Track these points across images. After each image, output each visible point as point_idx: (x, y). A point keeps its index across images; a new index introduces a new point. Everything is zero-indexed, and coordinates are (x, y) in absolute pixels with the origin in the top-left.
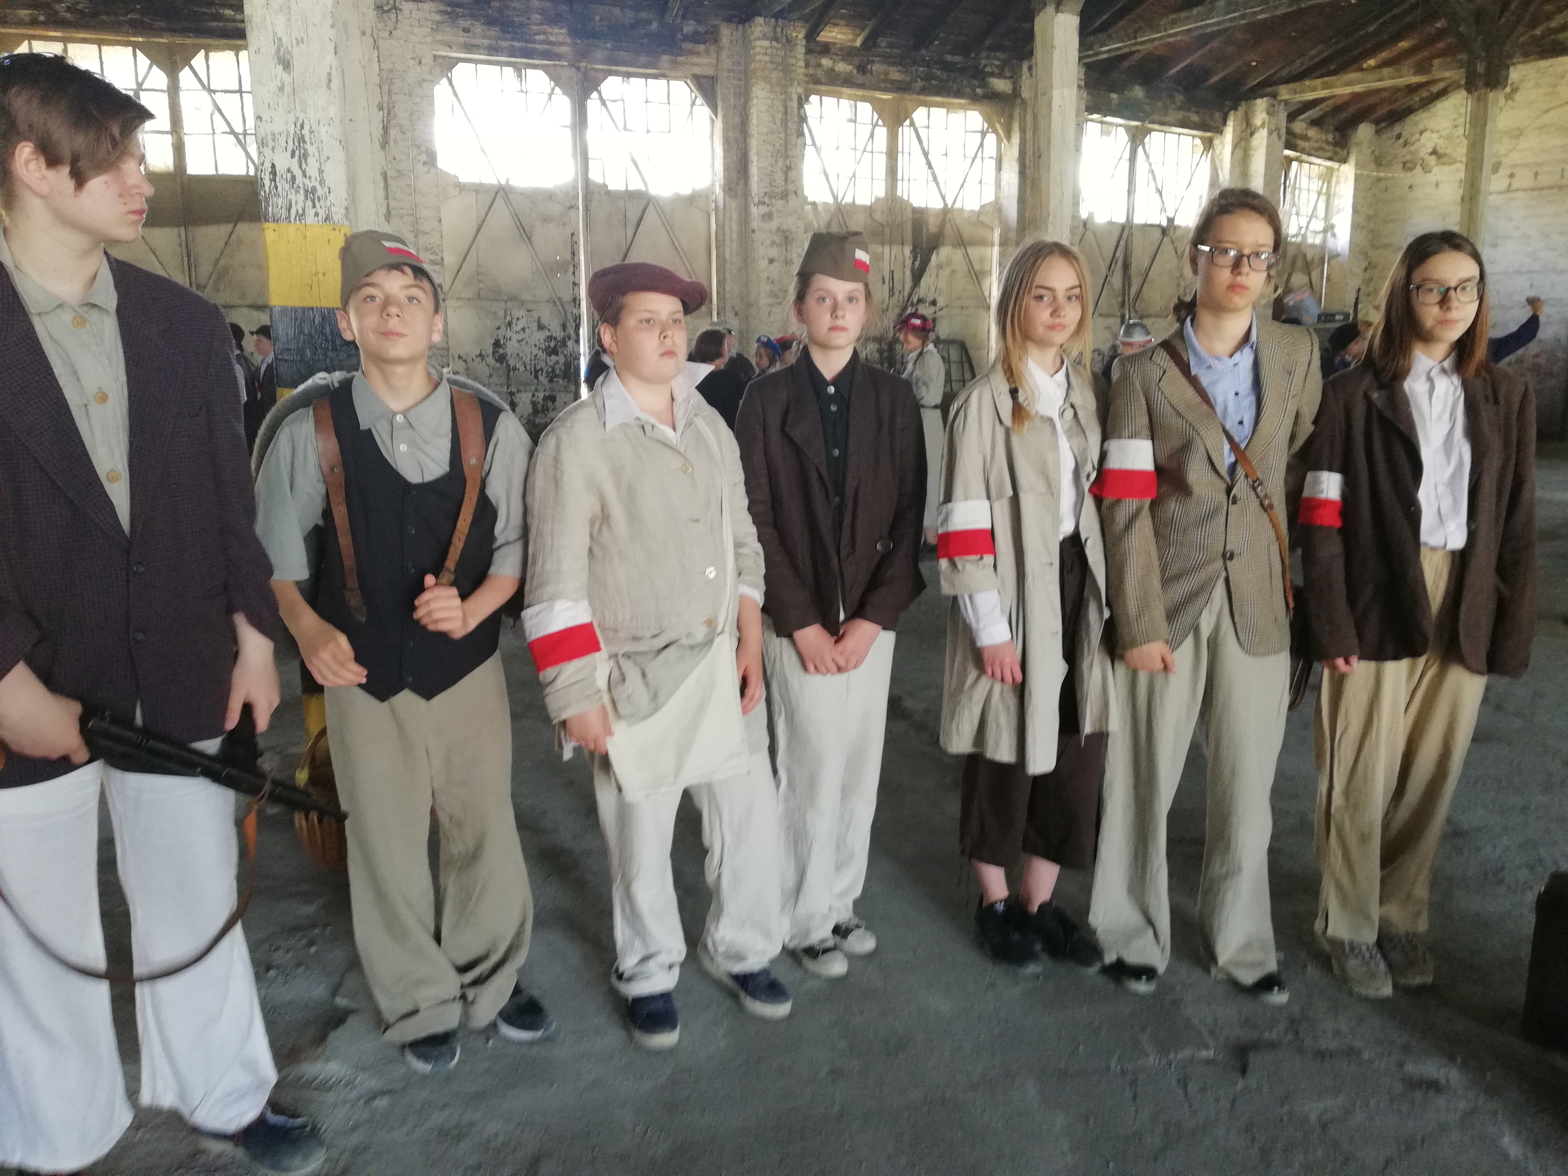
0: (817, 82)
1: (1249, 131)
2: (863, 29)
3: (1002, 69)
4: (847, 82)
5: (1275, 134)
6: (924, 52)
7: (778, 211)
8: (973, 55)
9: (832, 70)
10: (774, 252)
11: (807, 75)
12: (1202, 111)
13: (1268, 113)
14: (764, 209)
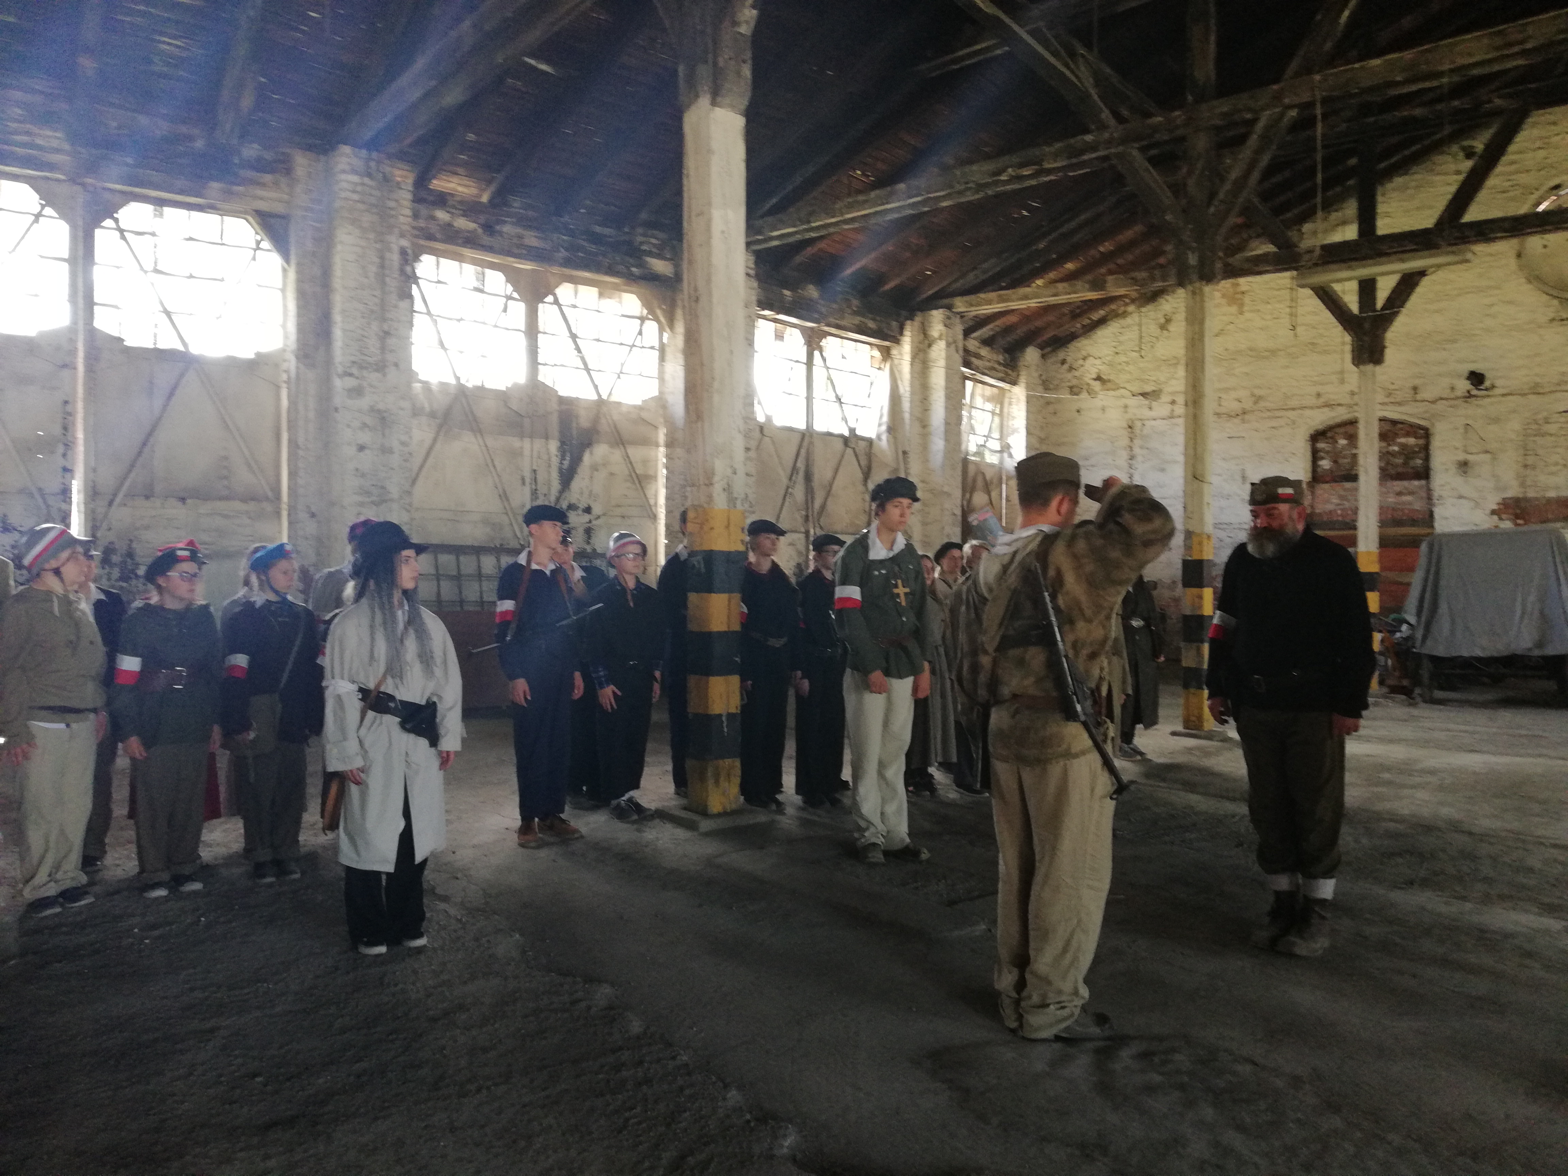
0: (431, 237)
1: (926, 342)
2: (489, 182)
3: (661, 248)
4: (470, 241)
5: (953, 347)
6: (566, 219)
7: (371, 386)
8: (626, 230)
9: (450, 225)
10: (365, 437)
11: (414, 228)
12: (878, 318)
13: (946, 326)
14: (351, 382)
